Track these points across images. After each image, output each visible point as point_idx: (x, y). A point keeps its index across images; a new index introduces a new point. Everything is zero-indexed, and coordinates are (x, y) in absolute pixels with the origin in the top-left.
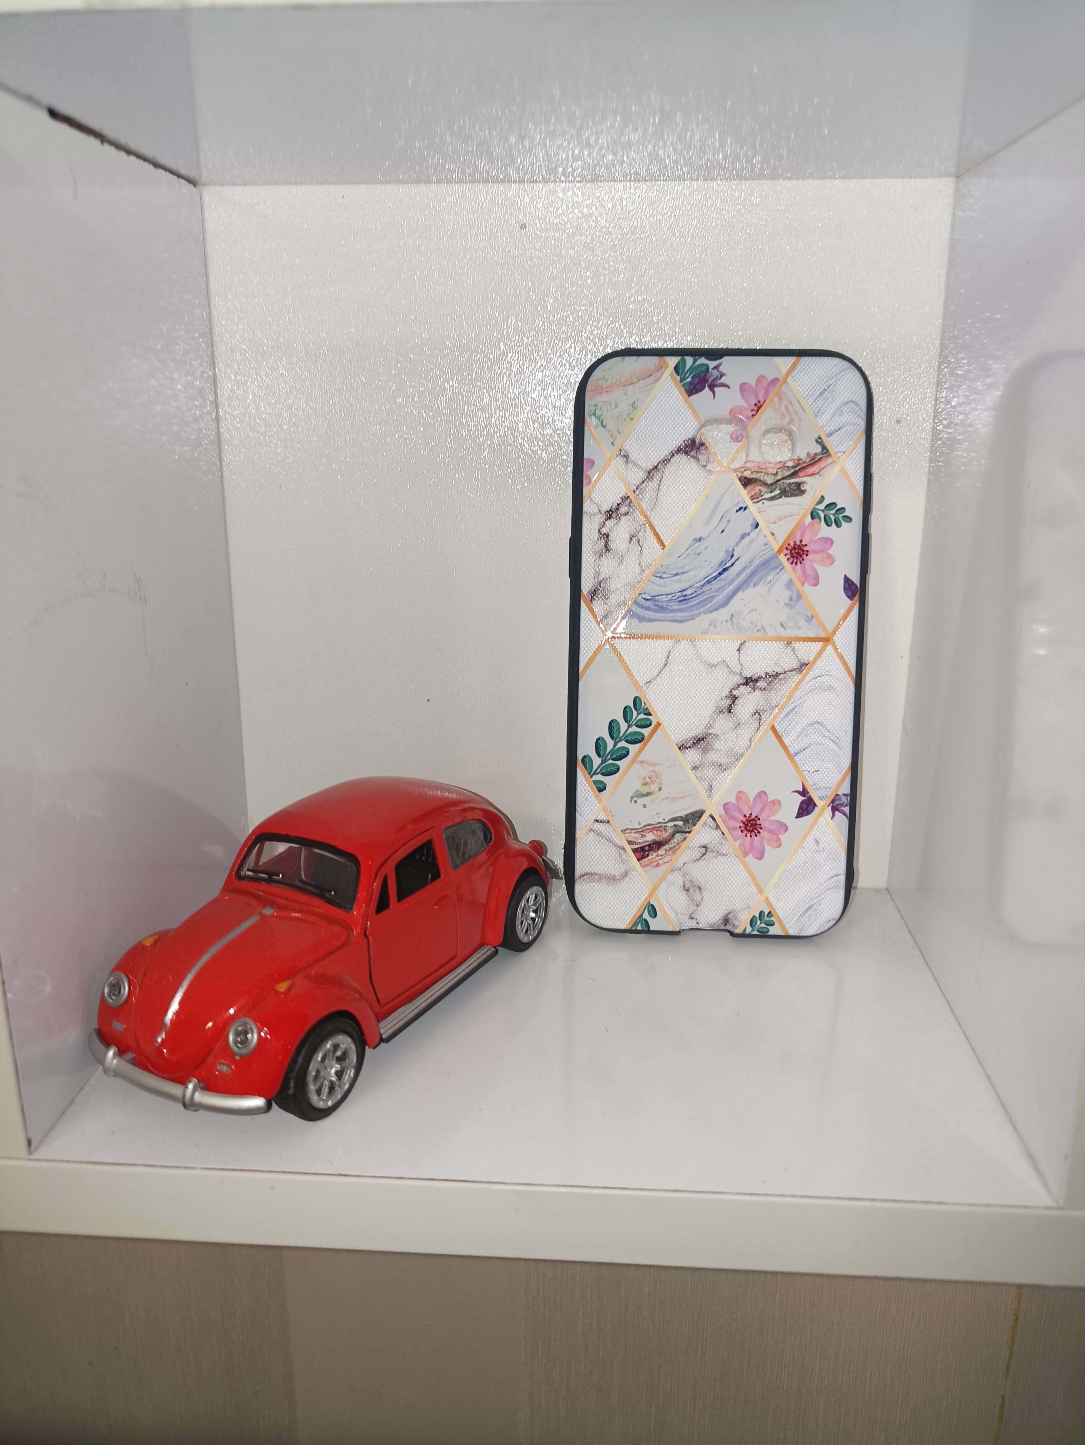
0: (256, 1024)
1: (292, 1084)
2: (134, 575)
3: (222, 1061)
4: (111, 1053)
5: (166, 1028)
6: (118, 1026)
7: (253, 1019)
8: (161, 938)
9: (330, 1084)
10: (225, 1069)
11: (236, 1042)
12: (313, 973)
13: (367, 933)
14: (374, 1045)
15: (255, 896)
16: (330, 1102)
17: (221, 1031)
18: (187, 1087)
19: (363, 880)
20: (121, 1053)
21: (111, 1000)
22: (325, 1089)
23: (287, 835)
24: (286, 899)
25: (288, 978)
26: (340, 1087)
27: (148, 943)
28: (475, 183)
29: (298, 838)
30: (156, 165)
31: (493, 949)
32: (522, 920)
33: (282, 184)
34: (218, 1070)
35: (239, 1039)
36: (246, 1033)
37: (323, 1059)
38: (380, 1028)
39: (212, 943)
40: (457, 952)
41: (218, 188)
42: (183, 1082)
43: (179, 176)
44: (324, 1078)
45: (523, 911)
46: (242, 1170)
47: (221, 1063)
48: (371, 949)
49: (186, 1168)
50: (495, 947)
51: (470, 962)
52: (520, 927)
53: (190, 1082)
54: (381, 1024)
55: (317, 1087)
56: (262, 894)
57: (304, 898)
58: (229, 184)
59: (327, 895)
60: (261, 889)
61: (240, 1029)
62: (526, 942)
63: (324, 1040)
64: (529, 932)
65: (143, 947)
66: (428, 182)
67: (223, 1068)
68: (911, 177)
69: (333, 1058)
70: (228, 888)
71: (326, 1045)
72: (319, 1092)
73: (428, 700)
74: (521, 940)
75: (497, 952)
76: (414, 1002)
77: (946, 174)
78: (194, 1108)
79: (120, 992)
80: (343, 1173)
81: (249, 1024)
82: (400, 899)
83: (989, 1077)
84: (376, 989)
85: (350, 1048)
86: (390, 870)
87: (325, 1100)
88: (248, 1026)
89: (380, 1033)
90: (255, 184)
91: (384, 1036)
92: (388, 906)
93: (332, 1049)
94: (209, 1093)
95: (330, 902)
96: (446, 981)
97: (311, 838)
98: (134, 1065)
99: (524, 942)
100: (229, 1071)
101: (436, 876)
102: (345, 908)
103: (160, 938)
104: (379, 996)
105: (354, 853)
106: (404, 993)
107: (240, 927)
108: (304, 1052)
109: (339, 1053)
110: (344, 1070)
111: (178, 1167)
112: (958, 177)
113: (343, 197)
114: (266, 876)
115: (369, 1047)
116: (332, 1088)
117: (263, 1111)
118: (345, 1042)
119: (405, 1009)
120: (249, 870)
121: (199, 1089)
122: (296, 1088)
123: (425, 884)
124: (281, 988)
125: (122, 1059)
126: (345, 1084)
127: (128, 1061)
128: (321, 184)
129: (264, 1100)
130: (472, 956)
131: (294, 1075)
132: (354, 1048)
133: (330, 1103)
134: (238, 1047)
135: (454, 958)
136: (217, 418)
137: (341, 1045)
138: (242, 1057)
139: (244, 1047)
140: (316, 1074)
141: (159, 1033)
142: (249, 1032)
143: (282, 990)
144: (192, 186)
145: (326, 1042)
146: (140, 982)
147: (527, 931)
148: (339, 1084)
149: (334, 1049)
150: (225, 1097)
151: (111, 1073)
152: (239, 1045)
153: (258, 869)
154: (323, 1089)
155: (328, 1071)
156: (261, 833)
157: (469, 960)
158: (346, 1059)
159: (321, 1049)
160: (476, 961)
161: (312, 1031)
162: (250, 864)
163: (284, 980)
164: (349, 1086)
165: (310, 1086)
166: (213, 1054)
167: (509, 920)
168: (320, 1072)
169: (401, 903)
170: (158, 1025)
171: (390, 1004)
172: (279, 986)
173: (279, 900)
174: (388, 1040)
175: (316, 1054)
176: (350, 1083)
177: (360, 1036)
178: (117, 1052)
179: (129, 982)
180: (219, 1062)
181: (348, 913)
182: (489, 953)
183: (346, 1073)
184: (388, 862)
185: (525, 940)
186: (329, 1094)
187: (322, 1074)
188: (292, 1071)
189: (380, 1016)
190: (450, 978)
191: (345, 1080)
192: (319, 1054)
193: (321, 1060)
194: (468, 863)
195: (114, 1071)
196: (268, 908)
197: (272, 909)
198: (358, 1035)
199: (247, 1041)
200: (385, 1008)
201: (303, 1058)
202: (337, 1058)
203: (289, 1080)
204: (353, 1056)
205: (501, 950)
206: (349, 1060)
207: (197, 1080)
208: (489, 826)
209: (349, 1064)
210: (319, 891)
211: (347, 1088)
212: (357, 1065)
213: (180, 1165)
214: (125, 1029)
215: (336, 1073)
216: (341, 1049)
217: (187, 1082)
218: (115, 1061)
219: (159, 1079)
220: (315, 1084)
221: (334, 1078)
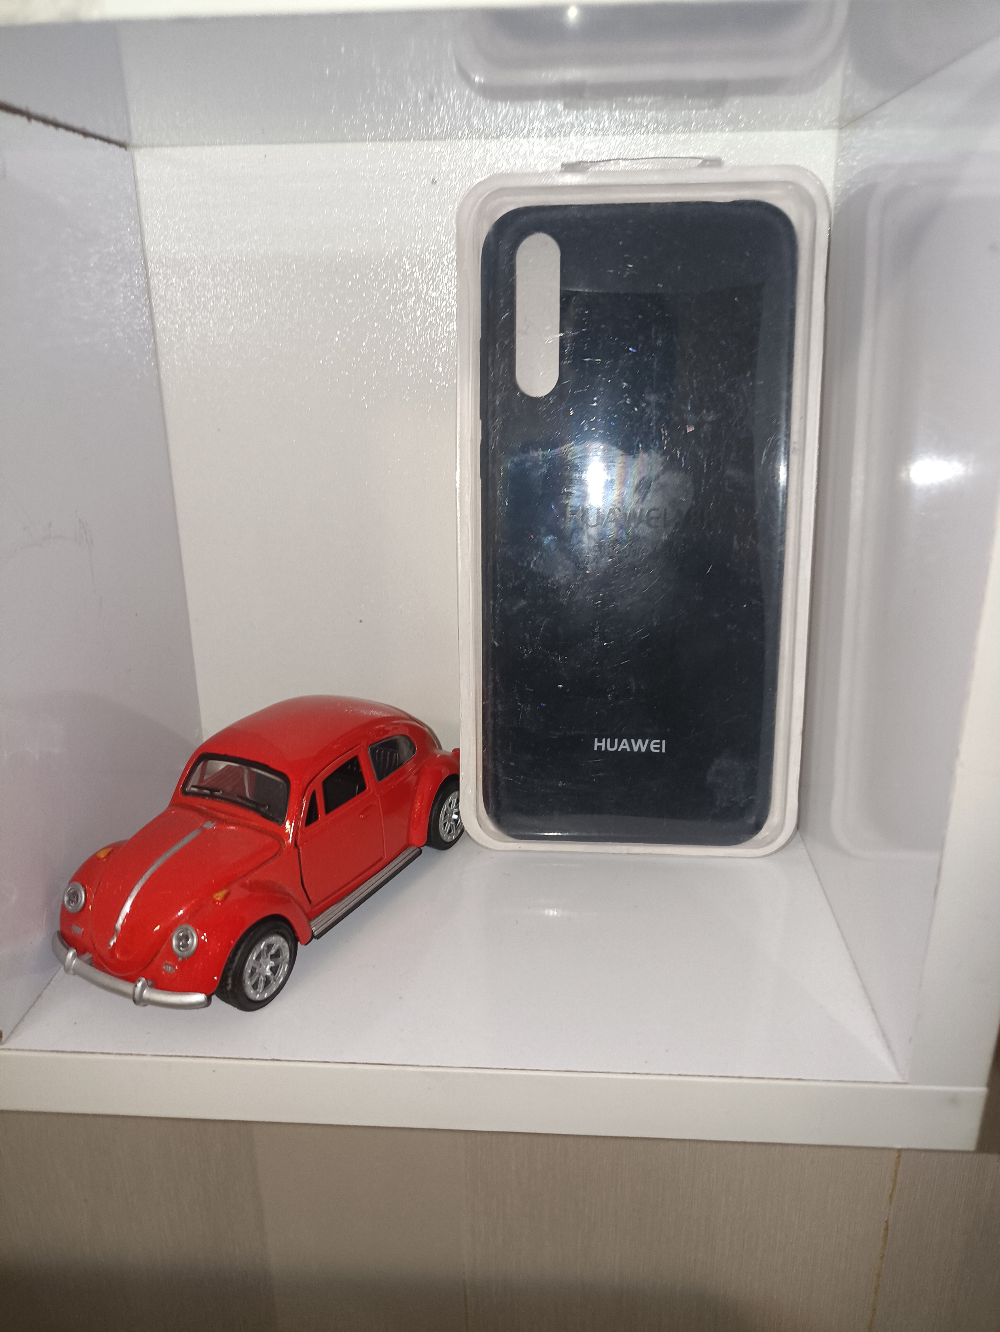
0: (196, 932)
1: (230, 981)
2: (80, 521)
3: (167, 962)
4: (71, 954)
5: (117, 934)
6: (78, 930)
7: (192, 926)
8: (115, 849)
9: (265, 978)
10: (169, 969)
11: (178, 946)
12: (247, 882)
13: (298, 843)
14: (306, 942)
15: (198, 811)
16: (266, 994)
17: (165, 935)
18: (136, 986)
19: (293, 796)
20: (80, 953)
21: (70, 907)
22: (261, 983)
23: (225, 755)
24: (226, 813)
25: (225, 887)
26: (275, 981)
27: (102, 855)
28: (388, 141)
29: (236, 757)
30: (86, 134)
31: (418, 850)
32: (444, 822)
33: (208, 145)
34: (164, 970)
35: (181, 943)
36: (187, 938)
37: (258, 958)
38: (312, 926)
39: (158, 856)
40: (384, 854)
41: (149, 150)
42: (133, 980)
43: (110, 141)
44: (260, 974)
45: (446, 814)
46: (187, 1056)
47: (166, 964)
48: (301, 857)
49: (138, 1055)
50: (419, 848)
51: (397, 862)
52: (443, 828)
53: (139, 981)
54: (313, 923)
55: (253, 982)
56: (205, 809)
57: (240, 812)
58: (158, 146)
59: (262, 809)
60: (204, 804)
61: (181, 934)
62: (449, 841)
63: (258, 941)
64: (453, 831)
65: (98, 859)
66: (344, 141)
67: (168, 969)
68: (796, 130)
69: (267, 956)
70: (175, 802)
71: (260, 946)
72: (255, 986)
73: (361, 621)
74: (445, 839)
75: (421, 852)
76: (343, 901)
77: (829, 126)
78: (144, 1004)
79: (77, 900)
80: (276, 1058)
81: (188, 930)
82: (328, 811)
84: (308, 891)
85: (283, 947)
86: (317, 786)
87: (261, 993)
88: (189, 932)
89: (312, 931)
90: (183, 145)
91: (315, 933)
92: (317, 818)
93: (266, 948)
94: (156, 990)
95: (265, 816)
96: (374, 881)
97: (247, 758)
98: (91, 965)
99: (447, 841)
100: (173, 971)
101: (363, 788)
102: (277, 821)
103: (113, 851)
104: (311, 898)
105: (285, 771)
106: (334, 893)
107: (183, 840)
108: (240, 952)
109: (273, 952)
110: (279, 966)
111: (131, 1054)
112: (841, 128)
113: (265, 156)
114: (209, 791)
115: (301, 944)
116: (267, 982)
117: (204, 1005)
118: (278, 941)
120: (193, 786)
121: (148, 987)
122: (234, 985)
123: (352, 795)
124: (218, 897)
125: (81, 959)
126: (280, 978)
127: (86, 962)
128: (245, 144)
129: (205, 996)
130: (398, 857)
131: (231, 973)
132: (287, 946)
133: (266, 996)
134: (181, 951)
135: (381, 859)
136: (157, 366)
137: (275, 945)
138: (184, 959)
139: (186, 951)
140: (252, 971)
141: (112, 938)
142: (190, 936)
143: (219, 899)
144: (123, 150)
145: (259, 944)
146: (95, 891)
147: (450, 831)
148: (274, 978)
149: (268, 949)
150: (170, 994)
151: (71, 972)
152: (181, 949)
153: (202, 785)
154: (259, 983)
155: (263, 968)
156: (203, 753)
157: (395, 861)
158: (279, 957)
159: (256, 949)
160: (402, 861)
161: (246, 934)
162: (194, 780)
163: (221, 890)
164: (282, 980)
165: (246, 982)
166: (159, 956)
167: (432, 823)
168: (255, 969)
169: (329, 815)
170: (111, 931)
171: (321, 904)
172: (217, 895)
173: (219, 814)
174: (319, 937)
175: (252, 954)
176: (283, 978)
177: (292, 934)
178: (76, 953)
179: (85, 891)
180: (164, 963)
181: (280, 825)
182: (414, 853)
183: (281, 969)
184: (315, 779)
185: (449, 839)
186: (265, 987)
187: (257, 971)
188: (229, 969)
189: (311, 916)
190: (377, 878)
191: (279, 975)
192: (253, 954)
193: (256, 959)
194: (392, 774)
195: (74, 970)
196: (209, 822)
197: (213, 823)
198: (291, 934)
199: (188, 945)
200: (317, 908)
201: (239, 958)
202: (272, 956)
203: (227, 977)
204: (286, 954)
205: (425, 849)
206: (282, 956)
207: (146, 979)
208: (413, 739)
209: (283, 960)
210: (254, 806)
211: (281, 982)
212: (290, 961)
213: (133, 1053)
214: (83, 933)
215: (271, 969)
216: (274, 947)
217: (137, 981)
218: (74, 961)
219: (113, 978)
220: (251, 980)
221: (269, 973)
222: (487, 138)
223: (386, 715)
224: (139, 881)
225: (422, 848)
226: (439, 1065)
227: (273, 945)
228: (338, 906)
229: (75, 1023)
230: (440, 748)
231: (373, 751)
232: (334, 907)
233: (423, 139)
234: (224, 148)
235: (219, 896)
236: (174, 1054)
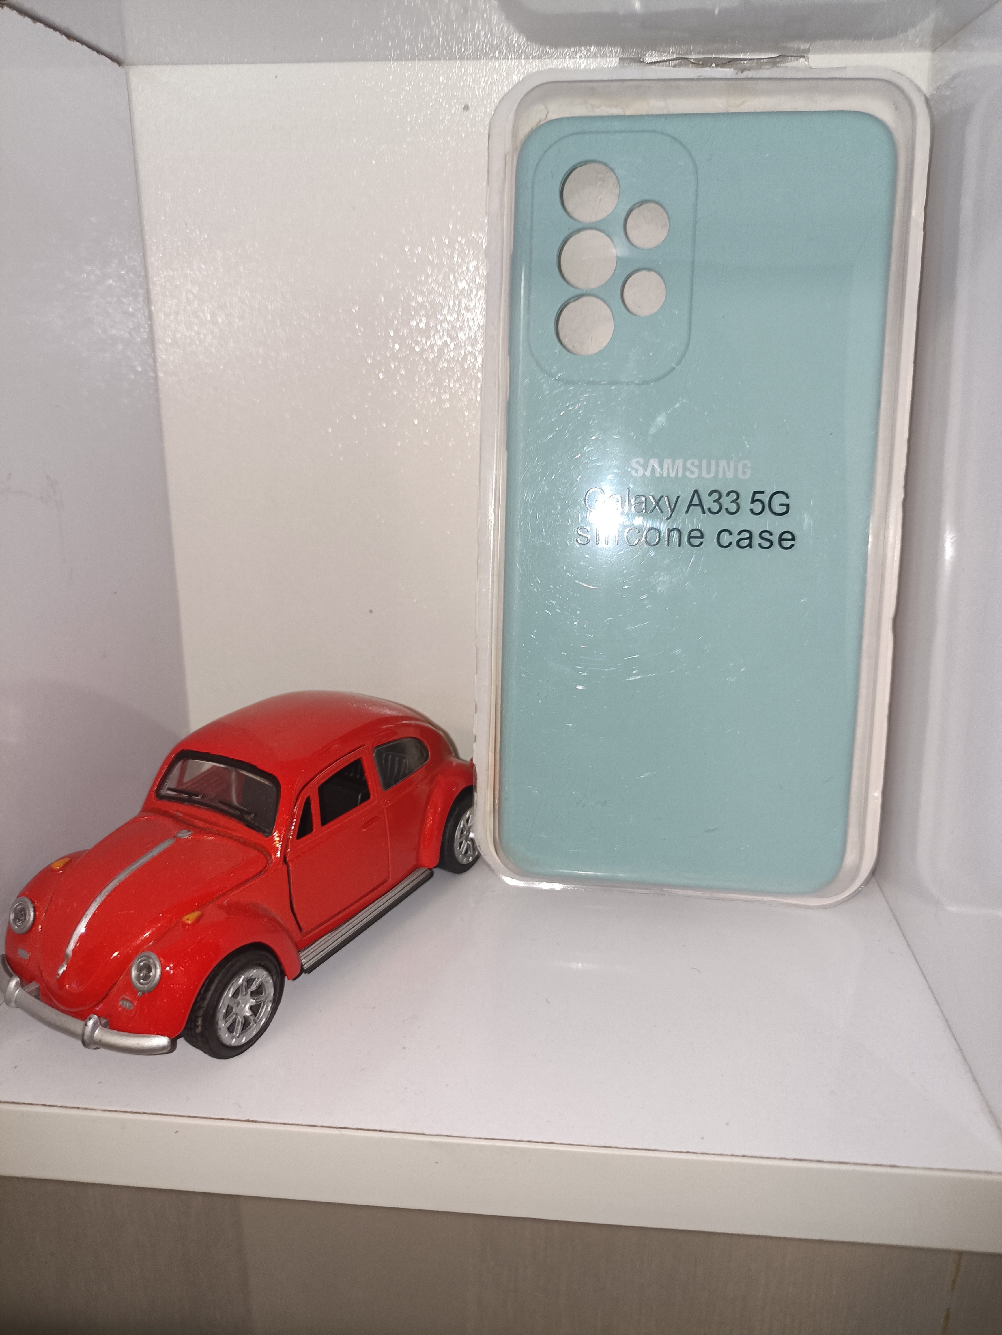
0: (161, 961)
1: (200, 1022)
2: (48, 478)
3: (125, 997)
4: (13, 983)
5: (67, 960)
6: (24, 954)
7: (156, 954)
8: (75, 860)
9: (243, 1020)
10: (127, 1005)
11: (138, 978)
12: (225, 902)
13: (288, 859)
14: (295, 976)
15: (173, 817)
16: (244, 1038)
17: (124, 964)
18: (86, 1025)
19: (283, 803)
20: (25, 982)
21: (16, 927)
22: (238, 1025)
23: (209, 753)
24: (204, 821)
25: (197, 909)
26: (256, 1023)
27: (58, 867)
28: (415, 60)
29: (220, 757)
30: (70, 37)
31: (428, 872)
32: (460, 841)
33: (212, 63)
34: (120, 1006)
35: (142, 975)
36: (148, 968)
37: (235, 994)
38: (301, 958)
39: (122, 869)
40: (389, 876)
41: (146, 68)
42: (84, 1017)
43: (99, 52)
44: (237, 1014)
45: (462, 832)
46: (144, 1113)
47: (123, 999)
48: (291, 875)
49: (86, 1109)
50: (430, 869)
52: (458, 848)
53: (90, 1019)
54: (301, 955)
55: (228, 1024)
56: (181, 815)
57: (222, 820)
58: (156, 64)
59: (248, 818)
60: (180, 809)
61: (142, 964)
62: (465, 864)
63: (236, 974)
64: (469, 852)
65: (53, 871)
66: (365, 59)
69: (247, 994)
70: (148, 808)
71: (238, 980)
72: (231, 1029)
73: (371, 611)
74: (460, 861)
75: (431, 875)
76: (340, 929)
77: (921, 46)
78: (95, 1046)
79: (25, 918)
80: (251, 1119)
81: (151, 958)
82: (324, 822)
83: (947, 1020)
84: (298, 917)
85: (267, 982)
86: (312, 792)
87: (238, 1037)
88: (151, 961)
89: (302, 963)
90: (183, 63)
91: (306, 967)
92: (311, 830)
93: (245, 983)
94: (110, 1030)
95: (250, 826)
96: (375, 908)
98: (37, 997)
99: (463, 863)
100: (133, 1008)
101: (366, 797)
102: (264, 832)
103: (70, 861)
104: (301, 924)
105: (275, 774)
106: (329, 920)
107: (152, 851)
108: (213, 987)
109: (253, 988)
110: (260, 1005)
111: (78, 1108)
112: (934, 50)
113: (276, 77)
114: (187, 795)
115: (289, 979)
116: (246, 1024)
117: (167, 1050)
118: (260, 975)
119: (330, 937)
120: (169, 789)
121: (101, 1026)
122: (203, 1027)
123: (354, 804)
124: (187, 920)
125: (25, 990)
126: (261, 1019)
127: (30, 993)
128: (253, 63)
129: (168, 1038)
130: (405, 879)
131: (201, 1012)
132: (271, 981)
133: (243, 1041)
134: (141, 983)
135: (386, 881)
137: (257, 979)
138: (144, 994)
139: (147, 983)
140: (227, 1011)
141: (61, 965)
142: (152, 966)
143: (189, 922)
144: (116, 65)
145: (238, 978)
146: (46, 909)
147: (466, 852)
148: (254, 1020)
149: (248, 984)
150: (126, 1036)
151: (13, 1004)
152: (142, 981)
153: (180, 788)
154: (236, 1025)
155: (241, 1007)
156: (183, 750)
157: (402, 884)
158: (262, 994)
159: (233, 984)
160: (409, 884)
161: (221, 965)
162: (172, 782)
163: (193, 911)
164: (265, 1022)
165: (220, 1023)
166: (115, 989)
167: (446, 841)
168: (232, 1008)
169: (325, 826)
170: (59, 956)
171: (313, 933)
172: (187, 917)
173: (196, 822)
174: (310, 970)
175: (227, 990)
176: (266, 1020)
177: (278, 968)
178: (20, 984)
179: (35, 908)
180: (121, 998)
181: (267, 837)
182: (424, 875)
183: (263, 1008)
184: (309, 784)
185: (465, 861)
186: (243, 1030)
187: (234, 1010)
188: (200, 1008)
189: (301, 946)
190: (380, 903)
191: (261, 1016)
192: (229, 990)
193: (233, 996)
194: (401, 782)
195: (16, 1002)
196: (185, 831)
197: (189, 832)
198: (276, 967)
199: (150, 976)
200: (309, 936)
201: (212, 994)
202: (252, 993)
203: (197, 1017)
204: (270, 990)
205: (437, 871)
206: (265, 994)
207: (99, 1017)
208: (425, 743)
209: (266, 998)
210: (238, 813)
211: (263, 1025)
212: (274, 999)
213: (80, 1106)
214: (30, 958)
215: (251, 1008)
216: (255, 983)
217: (87, 1019)
218: (17, 992)
219: (61, 1014)
220: (226, 1022)
221: (248, 1013)
222: (527, 58)
223: (395, 713)
224: (97, 898)
225: (433, 870)
226: (449, 1134)
227: (255, 979)
228: (334, 934)
229: (16, 1067)
230: (457, 756)
231: (379, 754)
232: (329, 936)
233: (456, 59)
234: (230, 67)
235: (190, 918)
236: (130, 1110)
